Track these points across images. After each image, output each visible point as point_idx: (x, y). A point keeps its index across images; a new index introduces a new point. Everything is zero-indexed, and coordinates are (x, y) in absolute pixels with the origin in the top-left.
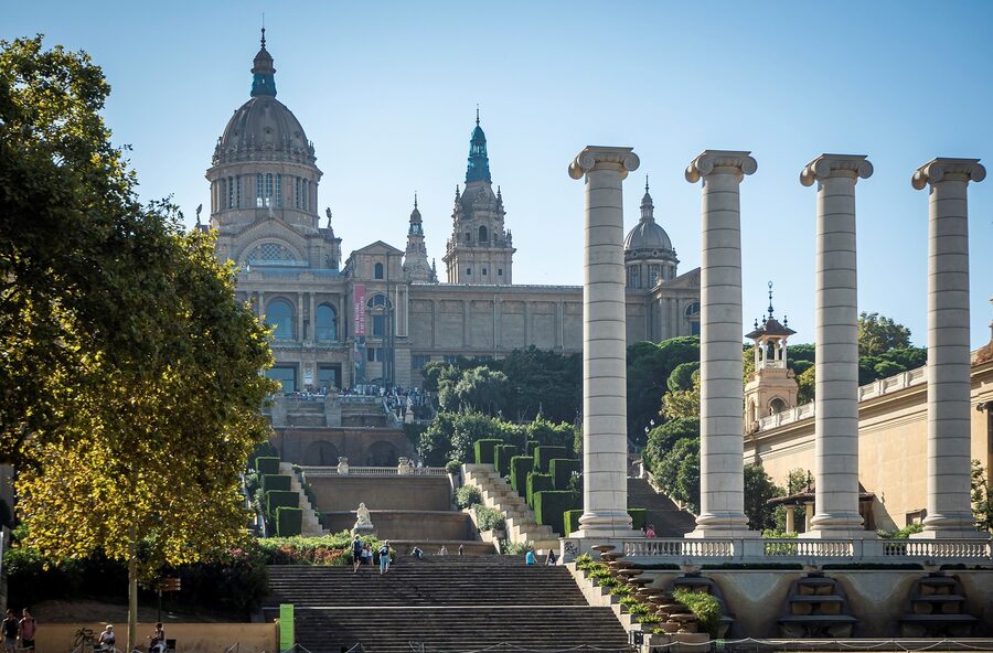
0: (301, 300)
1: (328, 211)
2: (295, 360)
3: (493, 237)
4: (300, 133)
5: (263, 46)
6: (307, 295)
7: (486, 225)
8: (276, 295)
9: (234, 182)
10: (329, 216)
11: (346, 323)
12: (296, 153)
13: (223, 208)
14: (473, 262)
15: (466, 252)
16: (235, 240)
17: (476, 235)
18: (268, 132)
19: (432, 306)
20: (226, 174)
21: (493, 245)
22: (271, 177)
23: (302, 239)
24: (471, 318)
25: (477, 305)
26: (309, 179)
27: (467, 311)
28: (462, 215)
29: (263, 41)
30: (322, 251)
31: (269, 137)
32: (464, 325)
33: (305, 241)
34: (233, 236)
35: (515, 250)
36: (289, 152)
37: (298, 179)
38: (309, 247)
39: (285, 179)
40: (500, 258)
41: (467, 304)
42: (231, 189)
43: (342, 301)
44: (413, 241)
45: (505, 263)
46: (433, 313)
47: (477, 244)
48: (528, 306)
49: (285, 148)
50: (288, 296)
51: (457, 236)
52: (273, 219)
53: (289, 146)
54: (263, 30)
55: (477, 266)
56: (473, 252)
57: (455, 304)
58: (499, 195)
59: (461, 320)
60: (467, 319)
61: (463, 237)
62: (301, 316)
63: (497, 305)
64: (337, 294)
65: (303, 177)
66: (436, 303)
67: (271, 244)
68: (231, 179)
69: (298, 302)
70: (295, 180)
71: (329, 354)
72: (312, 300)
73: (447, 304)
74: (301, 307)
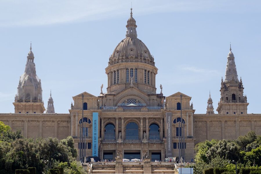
0: (142, 121)
1: (161, 86)
2: (138, 149)
3: (238, 98)
4: (147, 51)
5: (131, 16)
6: (145, 119)
7: (235, 93)
8: (131, 119)
9: (116, 73)
10: (161, 88)
11: (164, 131)
12: (145, 59)
13: (111, 85)
14: (229, 109)
15: (226, 105)
16: (115, 97)
17: (230, 98)
18: (132, 50)
19: (206, 124)
20: (113, 69)
21: (238, 101)
22: (133, 70)
23: (146, 96)
24: (225, 129)
25: (228, 123)
26: (151, 71)
27: (223, 126)
28: (224, 89)
29: (131, 13)
30: (155, 101)
31: (132, 53)
32: (222, 133)
33: (148, 97)
34: (114, 95)
35: (248, 103)
36: (141, 58)
37: (145, 71)
38: (150, 100)
39: (139, 70)
40: (242, 107)
41: (223, 122)
42: (115, 76)
43: (162, 121)
44: (209, 111)
45: (244, 109)
46: (207, 127)
47: (231, 101)
48: (253, 122)
49: (139, 57)
50: (135, 119)
51: (222, 99)
52: (133, 87)
53: (141, 56)
54: (131, 9)
55: (231, 111)
56: (229, 105)
57: (217, 123)
58: (241, 81)
59: (220, 130)
60: (223, 129)
61: (225, 99)
62: (142, 129)
63: (238, 123)
64: (160, 118)
65: (148, 70)
66: (208, 122)
67: (132, 99)
68: (115, 72)
69: (140, 122)
70: (144, 71)
71: (155, 146)
72: (147, 121)
73: (213, 123)
74: (142, 124)
